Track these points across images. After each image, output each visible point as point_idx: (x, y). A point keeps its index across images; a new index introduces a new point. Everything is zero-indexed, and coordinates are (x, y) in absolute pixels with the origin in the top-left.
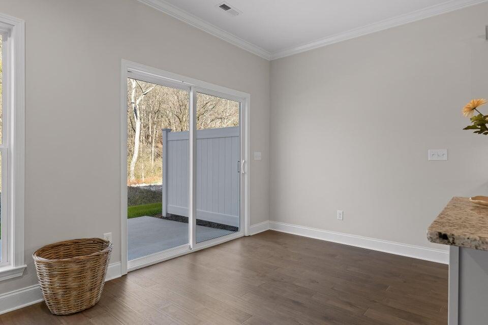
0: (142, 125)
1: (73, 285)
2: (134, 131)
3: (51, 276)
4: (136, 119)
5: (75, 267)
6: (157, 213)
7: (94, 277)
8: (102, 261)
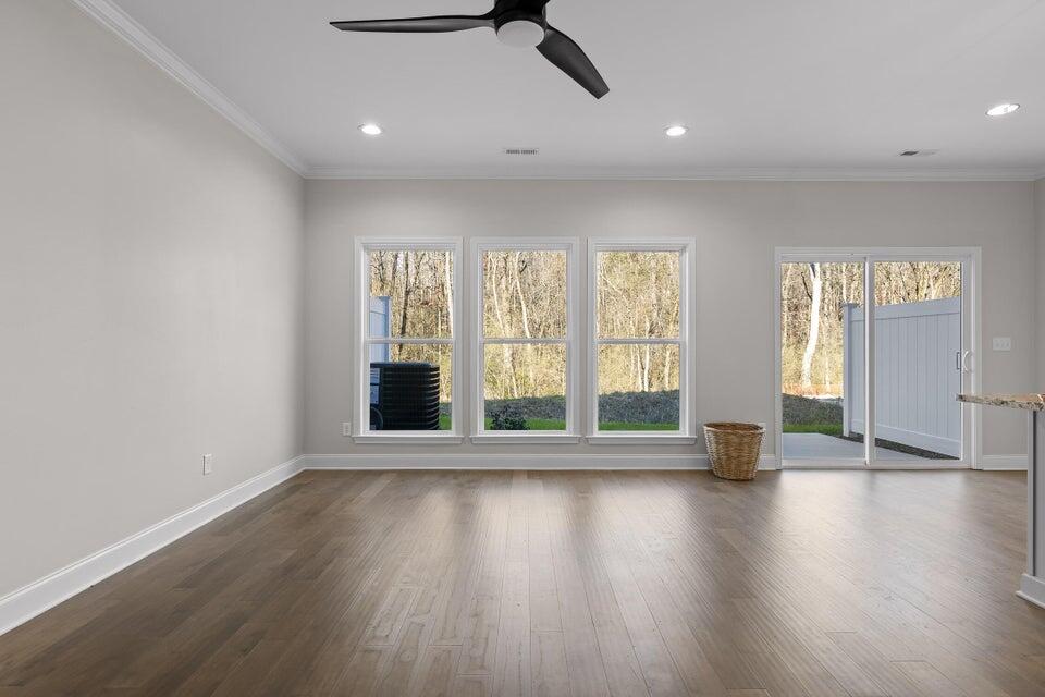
0: (828, 283)
1: (734, 455)
2: (811, 297)
3: (717, 443)
4: (812, 276)
5: (736, 440)
6: (838, 433)
7: (750, 452)
8: (756, 440)
